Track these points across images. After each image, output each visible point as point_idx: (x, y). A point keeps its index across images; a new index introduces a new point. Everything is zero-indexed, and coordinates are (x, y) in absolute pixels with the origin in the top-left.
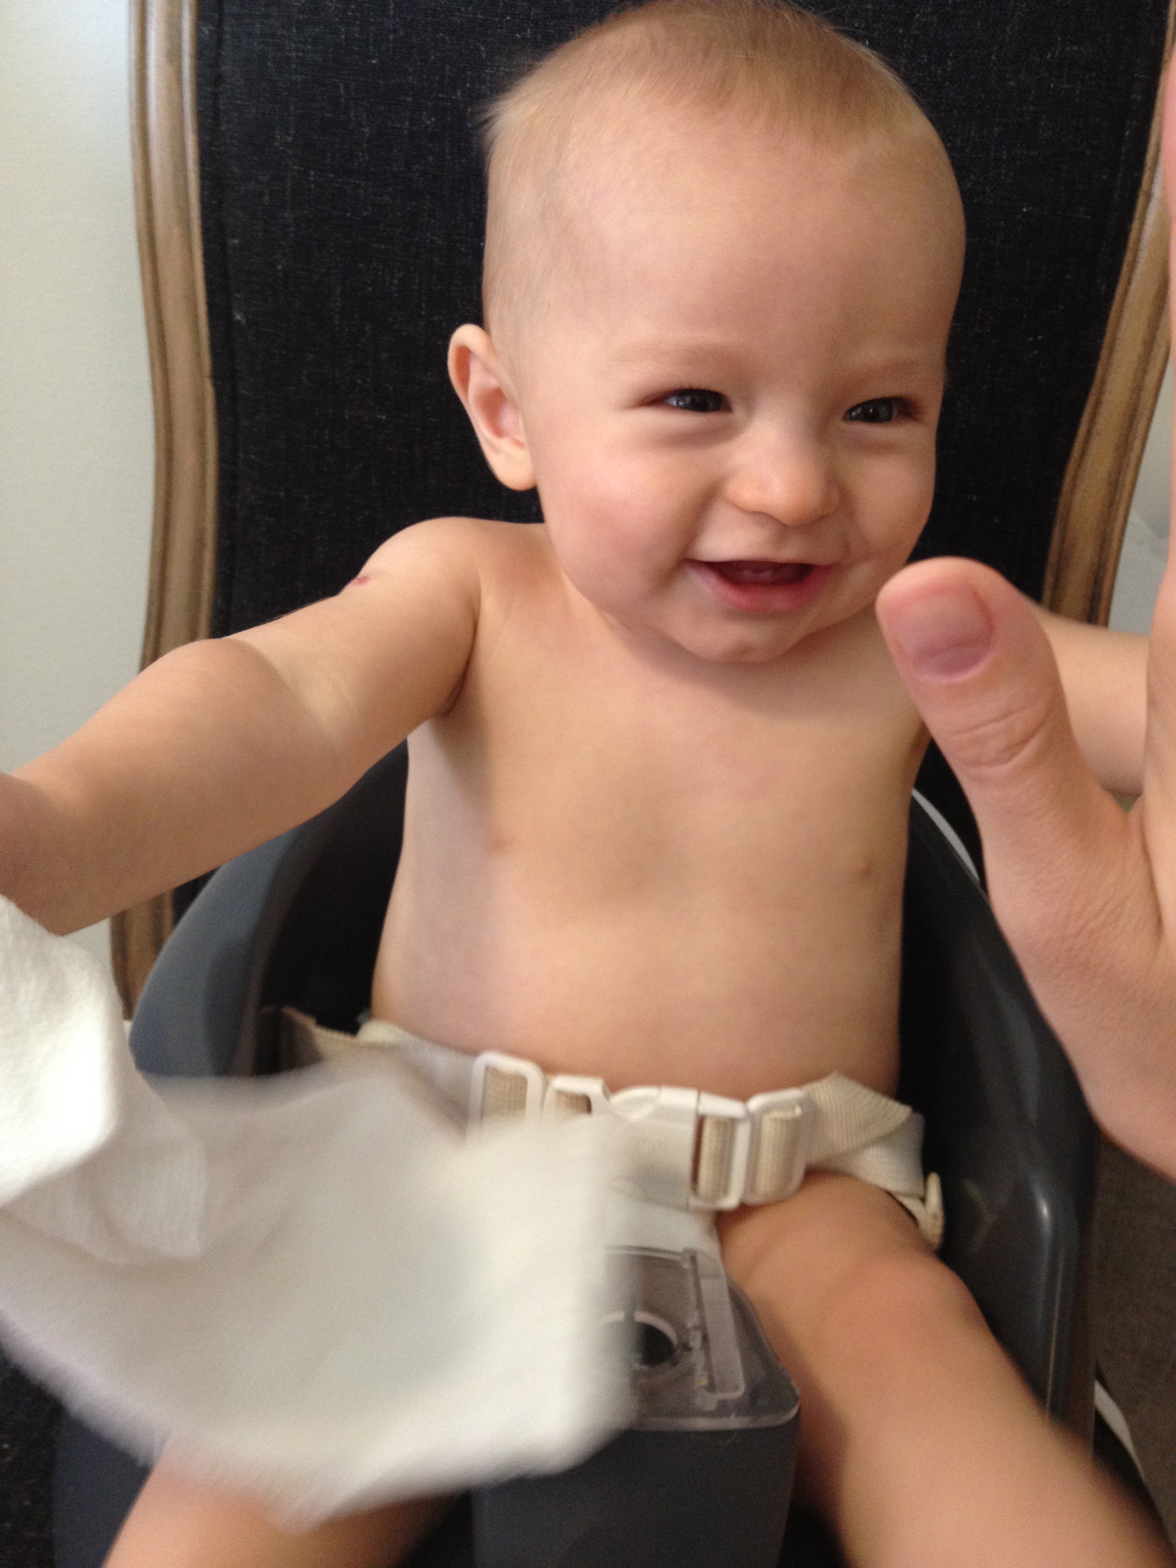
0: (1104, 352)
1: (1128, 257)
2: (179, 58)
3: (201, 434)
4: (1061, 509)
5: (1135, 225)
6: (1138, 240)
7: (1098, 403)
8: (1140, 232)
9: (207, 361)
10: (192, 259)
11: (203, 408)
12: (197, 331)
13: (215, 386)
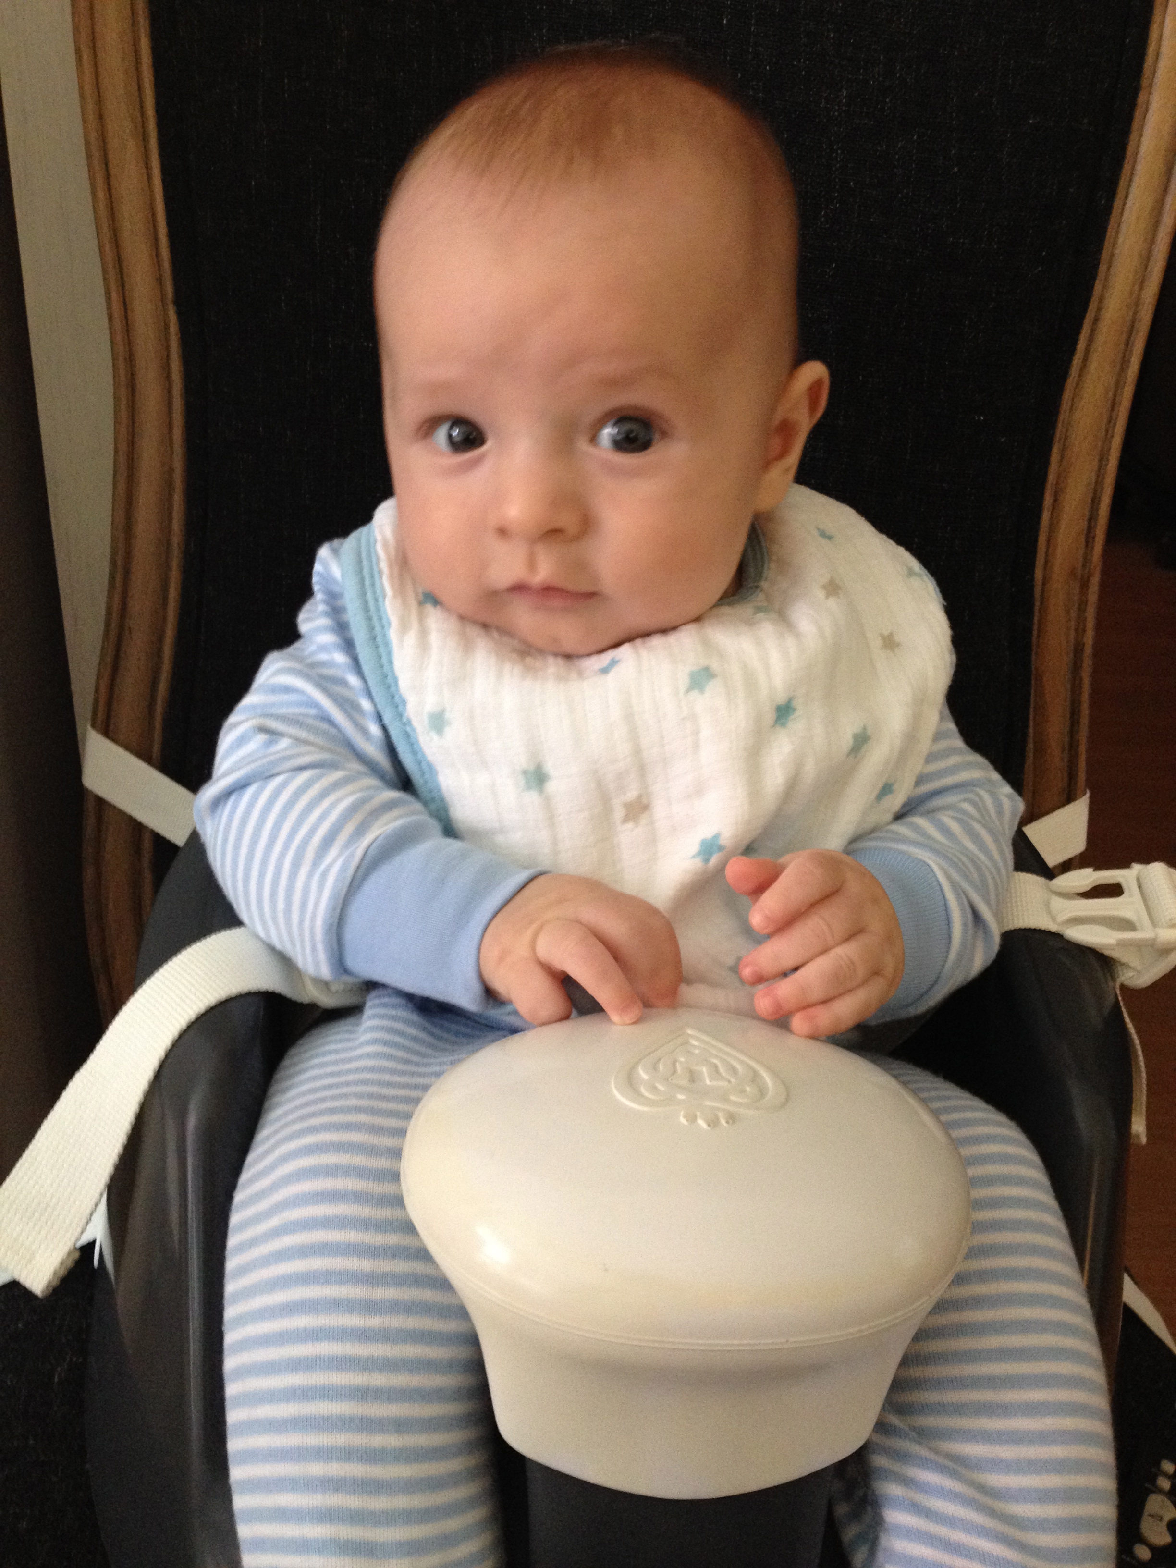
3: (166, 367)
4: (1060, 428)
9: (169, 286)
10: (149, 177)
11: (167, 339)
12: (158, 255)
13: (179, 313)
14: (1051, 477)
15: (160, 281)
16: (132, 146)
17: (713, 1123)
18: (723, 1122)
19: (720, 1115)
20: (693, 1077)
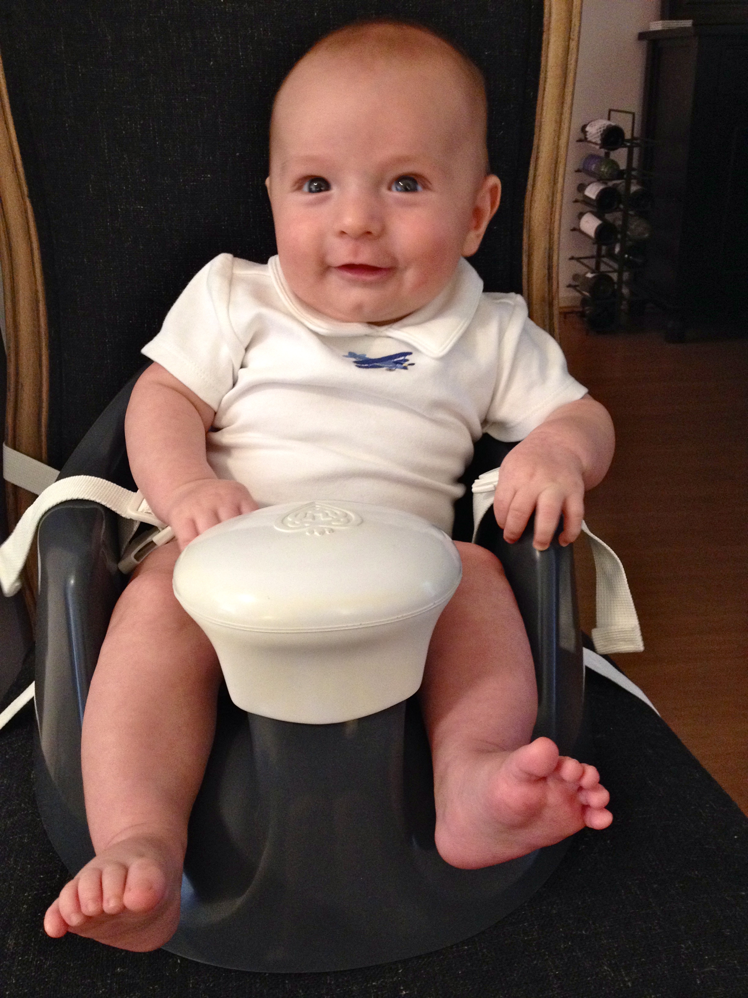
0: (537, 130)
1: (542, 76)
3: (28, 232)
4: (526, 219)
5: (543, 59)
6: (546, 66)
7: (537, 158)
8: (547, 61)
9: (25, 189)
11: (27, 217)
12: (17, 172)
13: (32, 203)
15: (19, 185)
17: (322, 533)
18: (327, 533)
19: (326, 530)
20: (314, 518)
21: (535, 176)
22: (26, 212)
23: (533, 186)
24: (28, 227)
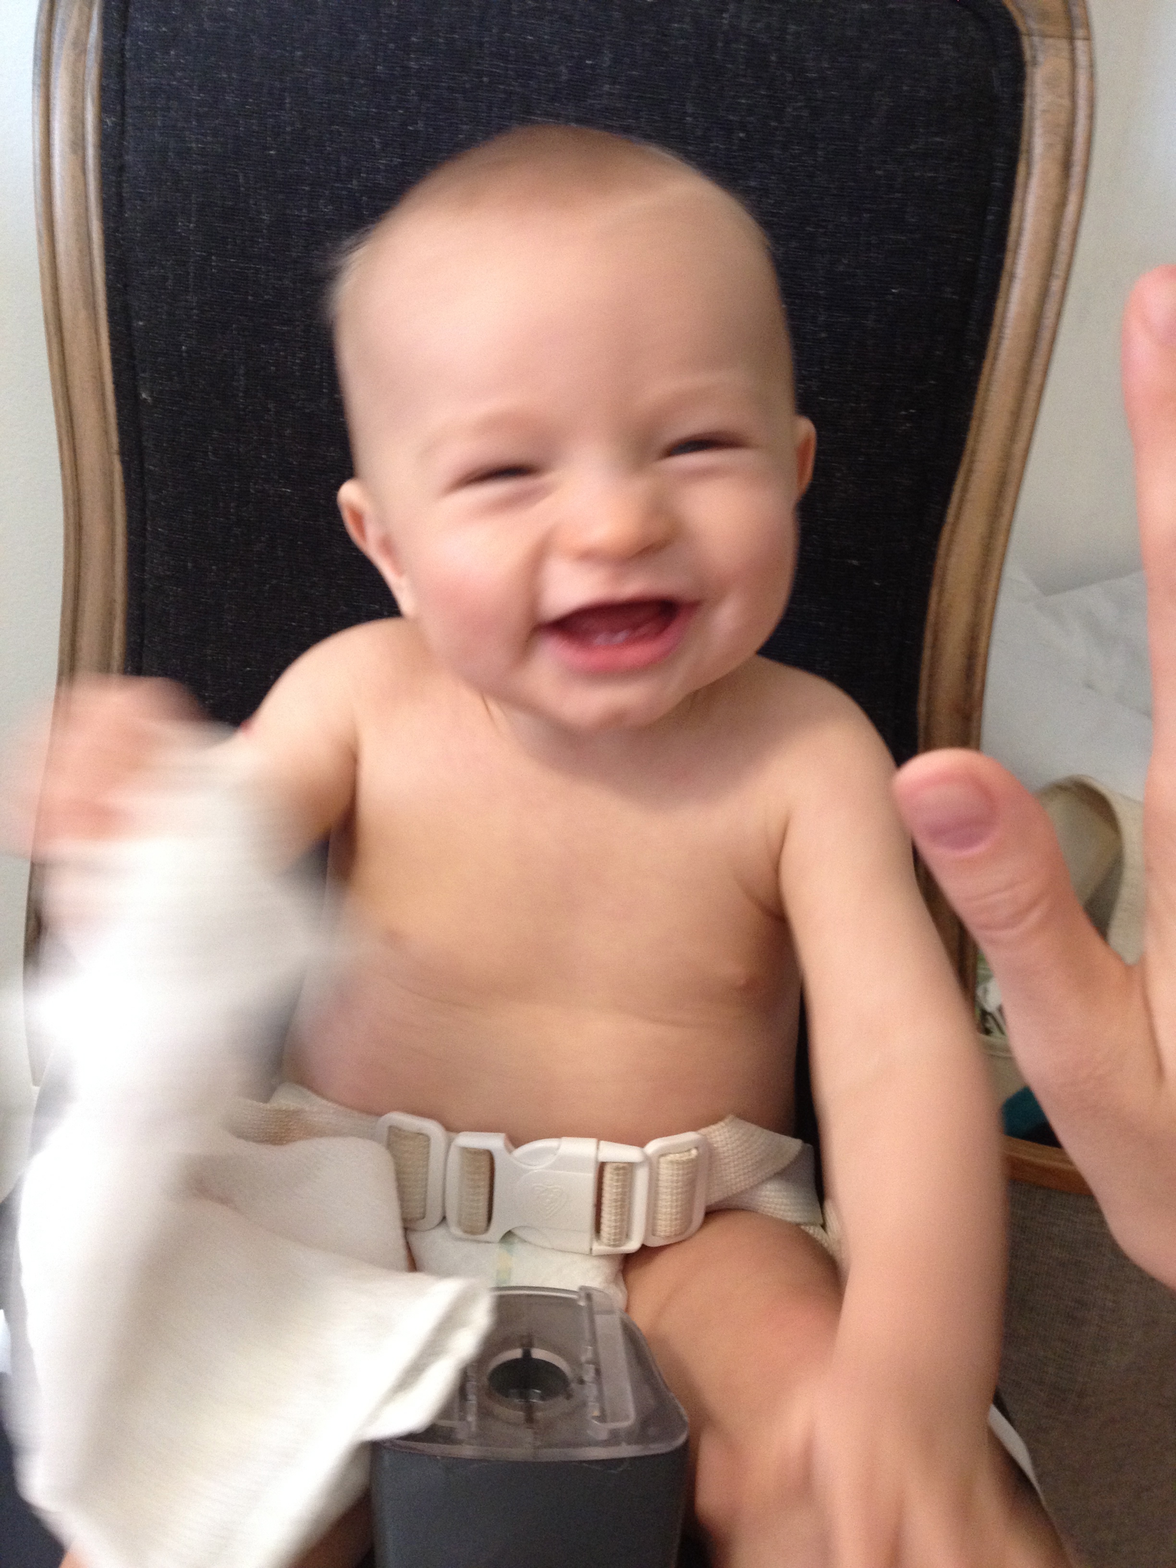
0: (974, 424)
2: (84, 149)
3: (110, 508)
4: (938, 572)
5: (1000, 304)
7: (970, 471)
9: (114, 439)
10: (98, 340)
11: (111, 483)
12: (105, 409)
13: (123, 462)
14: (931, 617)
15: (106, 432)
16: (83, 314)
21: (962, 501)
22: (112, 473)
23: (958, 517)
24: (112, 498)
